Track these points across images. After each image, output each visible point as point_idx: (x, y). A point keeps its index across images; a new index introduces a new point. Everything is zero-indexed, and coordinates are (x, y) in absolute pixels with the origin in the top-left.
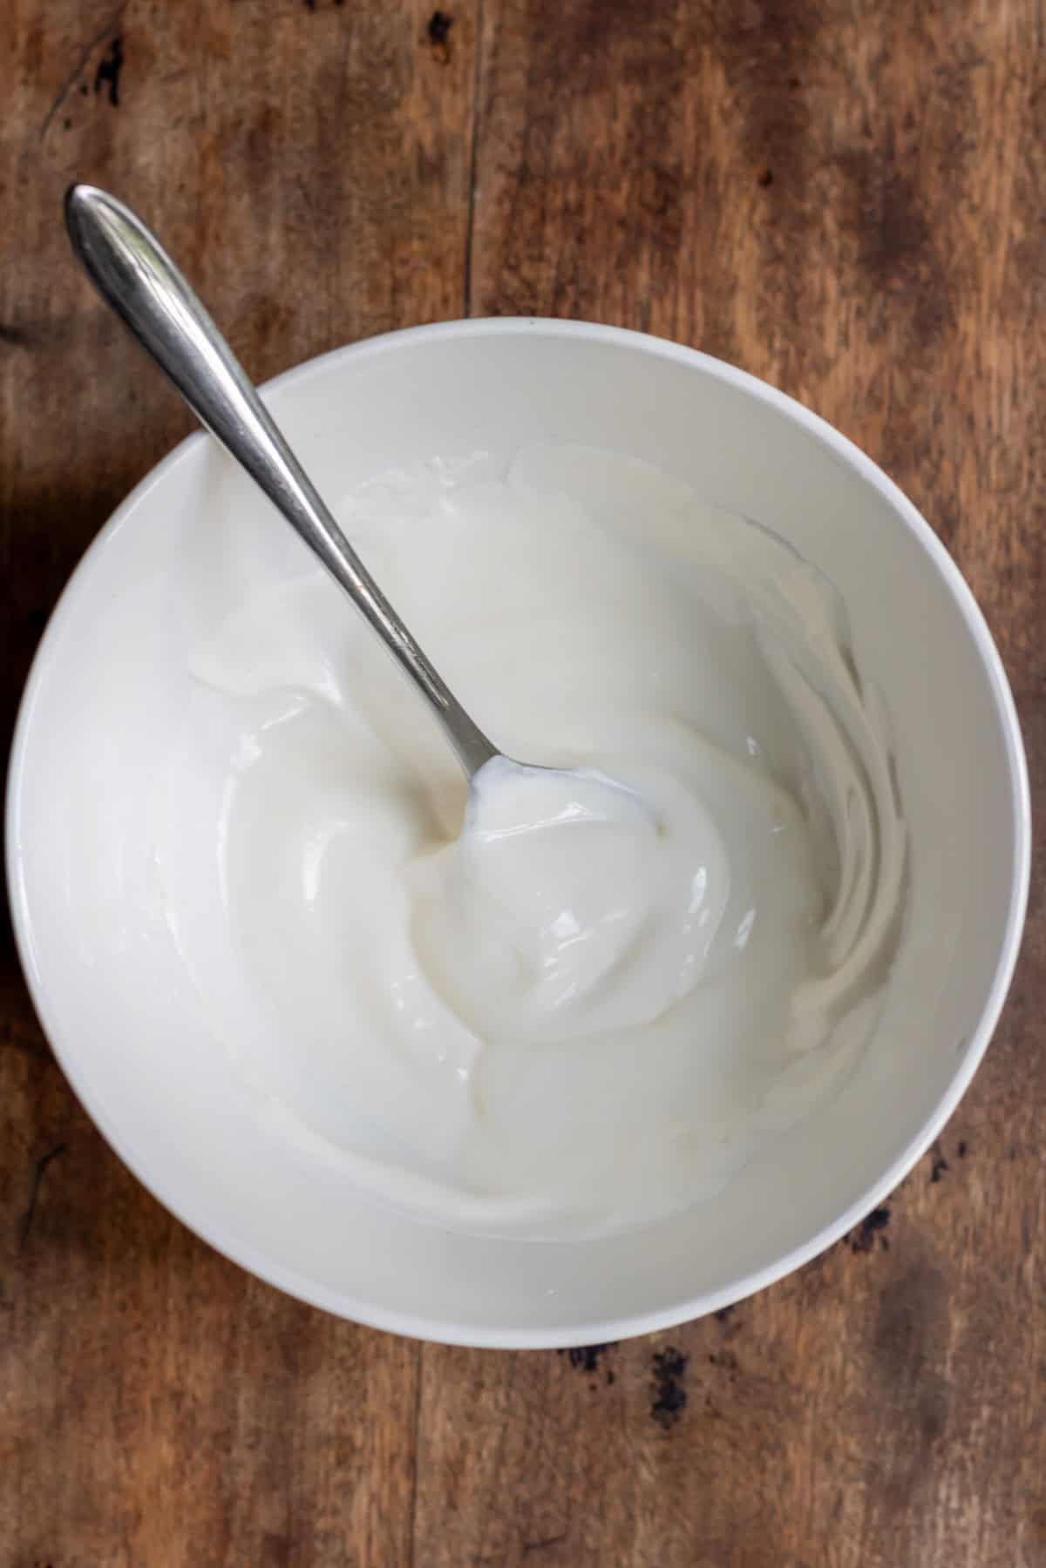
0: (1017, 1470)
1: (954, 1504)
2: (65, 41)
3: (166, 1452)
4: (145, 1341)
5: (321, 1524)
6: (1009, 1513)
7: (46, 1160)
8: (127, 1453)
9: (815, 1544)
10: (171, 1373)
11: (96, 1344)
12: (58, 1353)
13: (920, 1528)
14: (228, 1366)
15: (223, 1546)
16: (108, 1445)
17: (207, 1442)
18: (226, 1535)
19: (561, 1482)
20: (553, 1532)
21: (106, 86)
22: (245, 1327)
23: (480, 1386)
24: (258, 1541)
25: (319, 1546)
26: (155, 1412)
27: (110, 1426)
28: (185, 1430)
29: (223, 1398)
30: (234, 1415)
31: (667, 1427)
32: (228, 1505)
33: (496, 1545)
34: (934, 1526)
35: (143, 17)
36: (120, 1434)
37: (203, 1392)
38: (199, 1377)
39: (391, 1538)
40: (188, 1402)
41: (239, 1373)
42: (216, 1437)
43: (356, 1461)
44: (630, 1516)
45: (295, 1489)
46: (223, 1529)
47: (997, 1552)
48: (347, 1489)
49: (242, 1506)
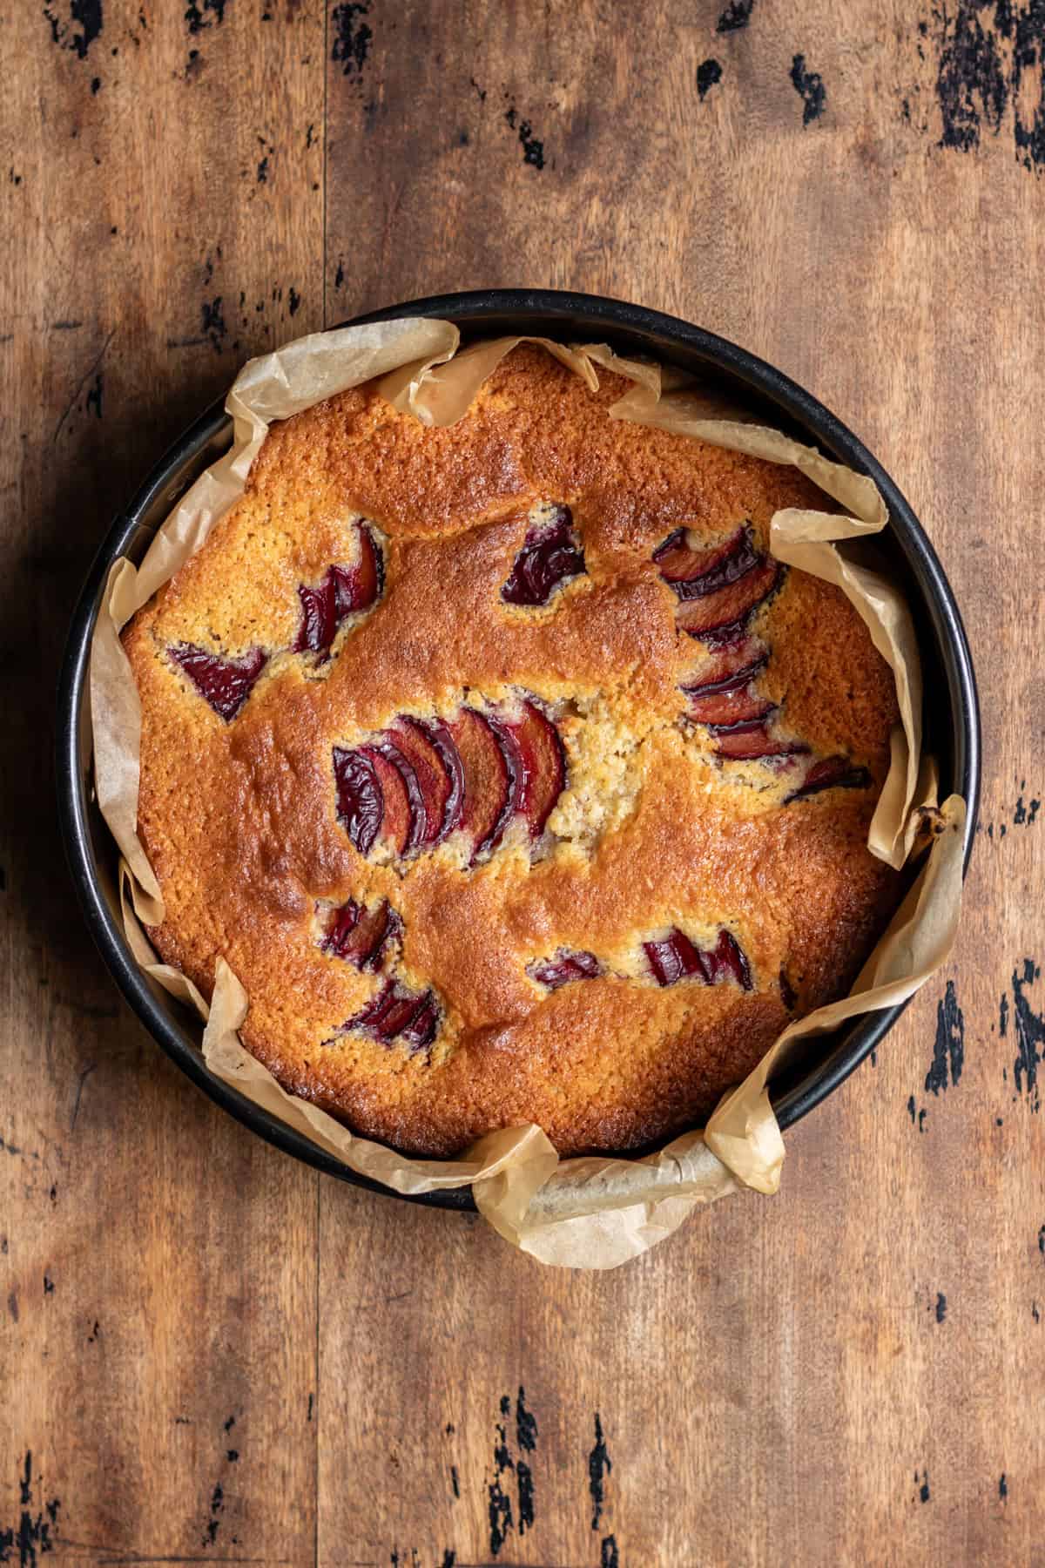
0: (687, 1242)
1: (649, 1264)
2: (66, 379)
3: (167, 1250)
4: (150, 1182)
5: (262, 1290)
6: (683, 1269)
7: (84, 1075)
8: (142, 1252)
9: (565, 1292)
10: (167, 1201)
11: (120, 1185)
12: (97, 1194)
13: (628, 1279)
14: (202, 1196)
15: (203, 1308)
16: (130, 1246)
17: (190, 1243)
18: (205, 1299)
19: (408, 1259)
20: (404, 1291)
21: (93, 405)
22: (211, 1171)
23: (356, 1202)
24: (224, 1302)
25: (261, 1303)
26: (159, 1226)
27: (130, 1233)
28: (177, 1236)
29: (200, 1215)
30: (206, 1225)
31: (471, 1223)
32: (205, 1281)
33: (369, 1299)
34: (637, 1278)
35: (114, 361)
36: (137, 1240)
37: (187, 1212)
38: (185, 1203)
39: (305, 1296)
40: (178, 1219)
41: (208, 1199)
42: (196, 1239)
43: (282, 1251)
44: (451, 1279)
45: (246, 1269)
46: (202, 1297)
47: (676, 1293)
48: (277, 1268)
49: (214, 1280)
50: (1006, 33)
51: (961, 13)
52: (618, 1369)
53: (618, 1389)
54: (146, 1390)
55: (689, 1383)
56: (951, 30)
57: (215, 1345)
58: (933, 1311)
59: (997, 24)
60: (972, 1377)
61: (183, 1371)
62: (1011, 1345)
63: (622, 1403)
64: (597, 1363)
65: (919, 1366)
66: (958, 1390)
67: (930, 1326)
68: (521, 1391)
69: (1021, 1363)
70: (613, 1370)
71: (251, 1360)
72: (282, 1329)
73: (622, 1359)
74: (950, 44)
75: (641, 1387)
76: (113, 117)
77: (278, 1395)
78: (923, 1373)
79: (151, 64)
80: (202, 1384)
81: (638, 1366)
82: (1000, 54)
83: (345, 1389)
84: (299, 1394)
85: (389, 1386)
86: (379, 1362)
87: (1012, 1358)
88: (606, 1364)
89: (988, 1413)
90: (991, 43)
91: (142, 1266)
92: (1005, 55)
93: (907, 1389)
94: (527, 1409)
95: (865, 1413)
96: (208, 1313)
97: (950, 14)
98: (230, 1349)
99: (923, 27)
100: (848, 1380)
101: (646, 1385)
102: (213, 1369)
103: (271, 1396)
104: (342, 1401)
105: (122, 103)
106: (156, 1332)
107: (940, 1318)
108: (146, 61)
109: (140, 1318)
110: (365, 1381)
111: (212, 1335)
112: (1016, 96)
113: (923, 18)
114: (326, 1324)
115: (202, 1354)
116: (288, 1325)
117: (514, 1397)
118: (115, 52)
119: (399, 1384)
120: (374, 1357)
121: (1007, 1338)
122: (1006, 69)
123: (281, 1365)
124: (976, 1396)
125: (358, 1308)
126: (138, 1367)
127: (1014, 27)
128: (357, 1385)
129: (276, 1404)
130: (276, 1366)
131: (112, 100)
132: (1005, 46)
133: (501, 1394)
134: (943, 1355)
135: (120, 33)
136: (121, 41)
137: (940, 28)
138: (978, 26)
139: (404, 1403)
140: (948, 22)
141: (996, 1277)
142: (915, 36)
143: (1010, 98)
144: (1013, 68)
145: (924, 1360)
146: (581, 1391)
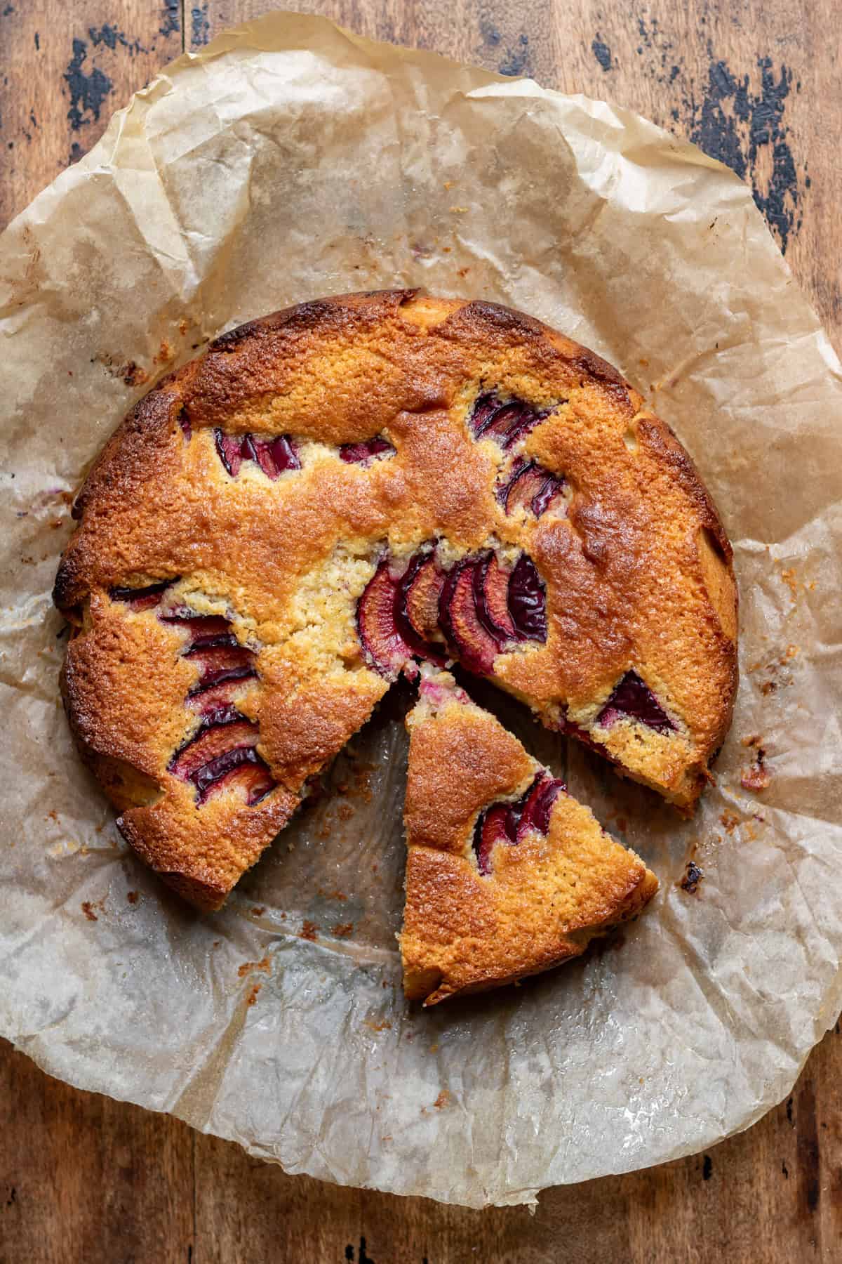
50: (744, 118)
51: (707, 101)
52: (442, 1221)
53: (442, 1238)
54: (55, 1242)
55: (500, 1233)
56: (698, 117)
57: (111, 1207)
58: (701, 1171)
59: (736, 109)
60: (733, 1223)
61: (85, 1228)
62: (765, 1197)
63: (446, 1249)
64: (425, 1217)
65: (690, 1215)
66: (722, 1234)
67: (698, 1183)
68: (363, 1241)
69: (774, 1211)
70: (438, 1221)
71: (140, 1218)
72: (165, 1193)
73: (445, 1214)
74: (698, 128)
75: (461, 1236)
76: (10, 199)
77: (163, 1247)
78: (694, 1221)
79: (40, 154)
80: (100, 1237)
81: (459, 1219)
82: (739, 135)
83: (218, 1241)
84: (179, 1245)
85: (254, 1237)
86: (246, 1218)
87: (766, 1208)
88: (432, 1218)
89: (747, 1252)
90: (732, 127)
91: (50, 1144)
92: (743, 135)
93: (679, 1234)
94: (368, 1255)
95: (646, 1255)
96: (104, 1180)
97: (697, 103)
98: (123, 1210)
99: (675, 114)
100: (632, 1229)
101: (465, 1234)
102: (109, 1225)
103: (158, 1248)
104: (215, 1250)
105: (17, 187)
106: (62, 1197)
107: (707, 1175)
108: (37, 152)
109: (49, 1186)
110: (234, 1234)
111: (108, 1198)
112: (753, 169)
113: (675, 105)
114: (201, 1188)
115: (100, 1213)
116: (169, 1190)
117: (356, 1245)
118: (11, 146)
119: (262, 1236)
120: (241, 1214)
121: (761, 1191)
122: (744, 147)
123: (165, 1223)
124: (736, 1239)
125: (227, 1175)
126: (48, 1225)
127: (750, 112)
128: (227, 1238)
129: (161, 1254)
130: (160, 1223)
131: (9, 185)
132: (743, 128)
133: (346, 1243)
134: (709, 1206)
135: (15, 132)
136: (15, 137)
137: (690, 114)
138: (720, 112)
139: (266, 1251)
140: (696, 109)
141: (752, 1141)
142: (669, 120)
143: (748, 171)
144: (750, 147)
145: (694, 1210)
146: (412, 1240)
